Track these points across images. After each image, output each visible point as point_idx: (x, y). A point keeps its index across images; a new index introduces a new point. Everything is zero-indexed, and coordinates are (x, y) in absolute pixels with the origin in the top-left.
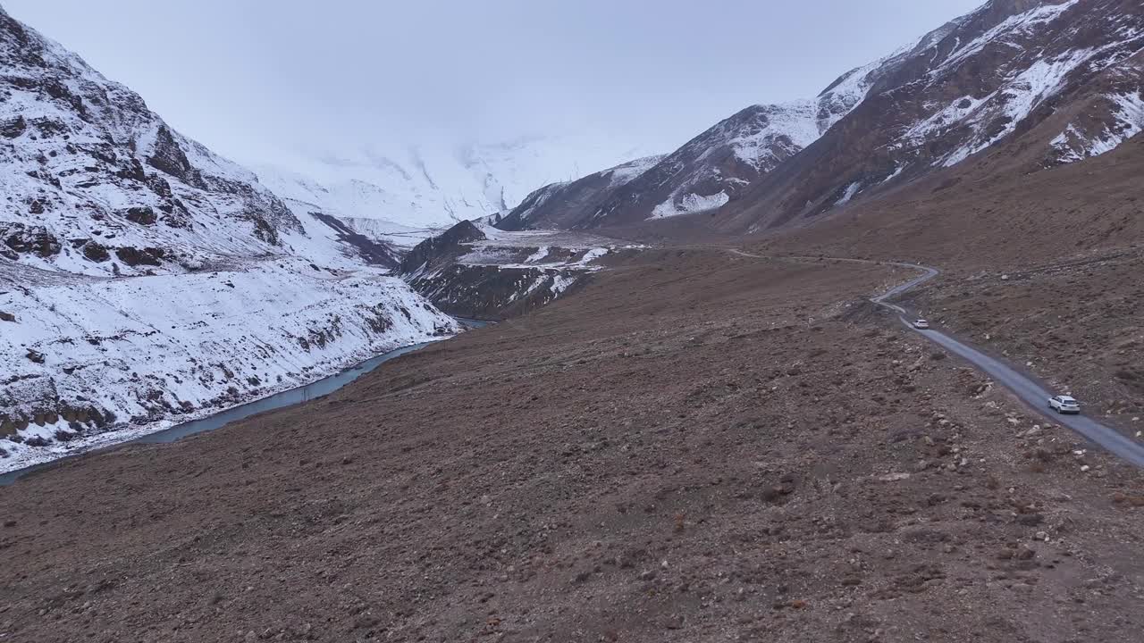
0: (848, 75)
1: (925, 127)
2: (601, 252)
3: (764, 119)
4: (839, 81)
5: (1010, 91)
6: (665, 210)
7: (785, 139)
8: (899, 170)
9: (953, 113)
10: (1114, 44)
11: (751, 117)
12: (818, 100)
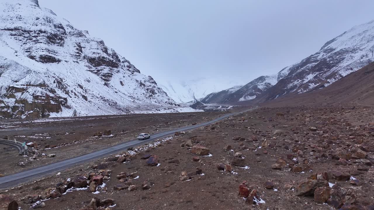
0: (285, 68)
1: (291, 85)
2: (232, 107)
3: (264, 79)
4: (283, 70)
5: (304, 79)
6: (242, 99)
7: (269, 84)
8: (286, 93)
9: (296, 83)
10: (322, 72)
11: (262, 79)
12: (278, 74)
